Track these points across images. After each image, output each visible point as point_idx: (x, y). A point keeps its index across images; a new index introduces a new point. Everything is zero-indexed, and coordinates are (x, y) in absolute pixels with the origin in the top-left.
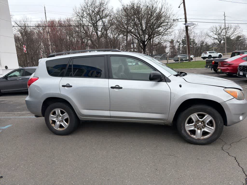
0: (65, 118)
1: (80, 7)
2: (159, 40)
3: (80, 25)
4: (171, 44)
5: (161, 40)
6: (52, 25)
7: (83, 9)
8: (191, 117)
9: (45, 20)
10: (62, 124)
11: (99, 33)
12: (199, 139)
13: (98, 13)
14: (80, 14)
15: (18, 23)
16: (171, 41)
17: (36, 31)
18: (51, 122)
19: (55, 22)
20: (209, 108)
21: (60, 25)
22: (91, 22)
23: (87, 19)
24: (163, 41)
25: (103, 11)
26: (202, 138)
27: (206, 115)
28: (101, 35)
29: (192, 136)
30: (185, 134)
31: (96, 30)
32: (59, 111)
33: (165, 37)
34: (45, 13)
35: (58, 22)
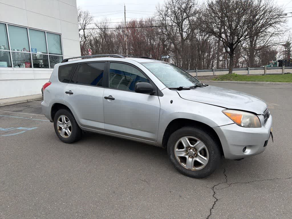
0: (69, 126)
1: (164, 4)
2: (265, 43)
3: (163, 25)
4: (286, 48)
5: (268, 43)
6: (133, 26)
7: (168, 6)
8: (181, 140)
9: (124, 21)
10: (67, 131)
11: (185, 35)
12: (189, 170)
13: (185, 10)
14: (164, 12)
15: (99, 25)
16: (285, 43)
17: (116, 33)
18: (58, 128)
19: (136, 23)
20: (200, 132)
21: (142, 26)
22: (176, 22)
23: (172, 17)
24: (271, 44)
25: (191, 7)
26: (193, 168)
27: (199, 141)
28: (187, 37)
29: (183, 164)
30: (174, 161)
31: (181, 30)
32: (65, 118)
33: (275, 39)
34: (125, 13)
35: (140, 23)
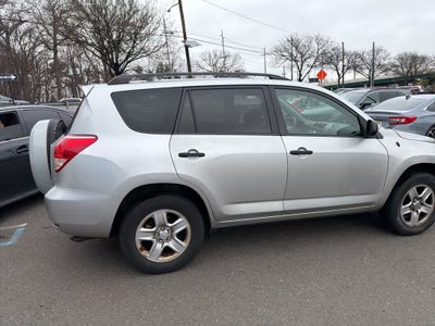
8: (409, 193)
10: (171, 245)
18: (139, 246)
32: (165, 214)
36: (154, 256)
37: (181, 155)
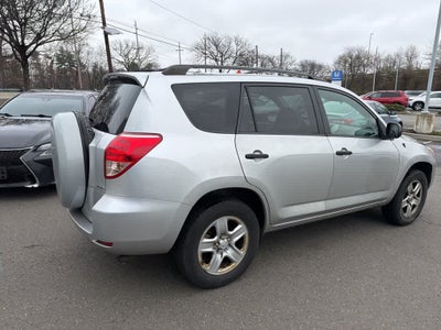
18: (201, 260)
36: (214, 269)
37: (248, 157)
